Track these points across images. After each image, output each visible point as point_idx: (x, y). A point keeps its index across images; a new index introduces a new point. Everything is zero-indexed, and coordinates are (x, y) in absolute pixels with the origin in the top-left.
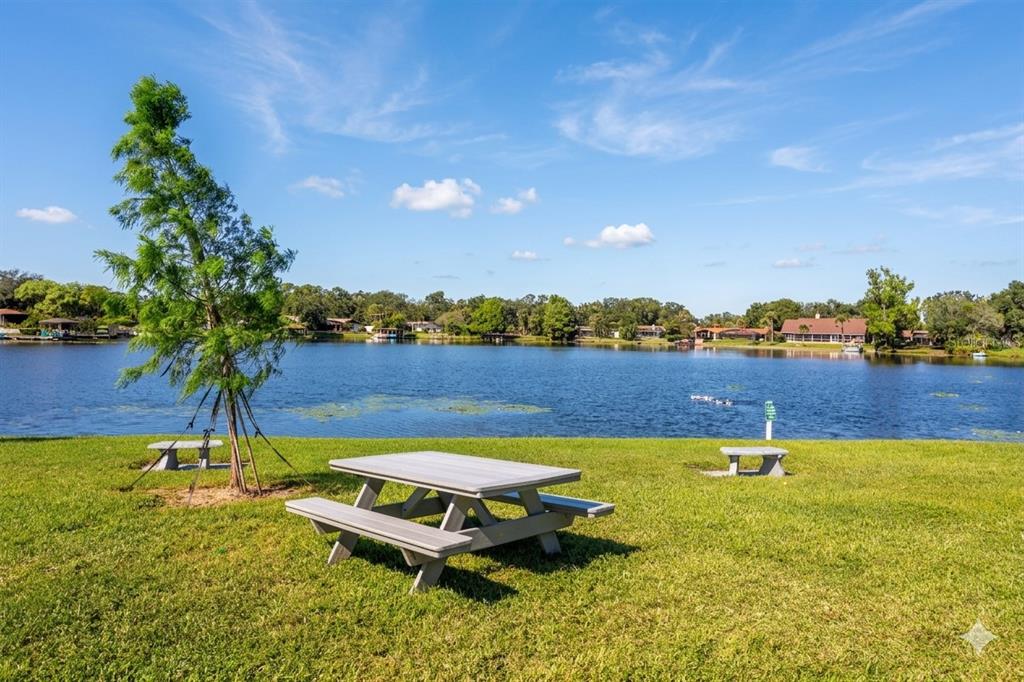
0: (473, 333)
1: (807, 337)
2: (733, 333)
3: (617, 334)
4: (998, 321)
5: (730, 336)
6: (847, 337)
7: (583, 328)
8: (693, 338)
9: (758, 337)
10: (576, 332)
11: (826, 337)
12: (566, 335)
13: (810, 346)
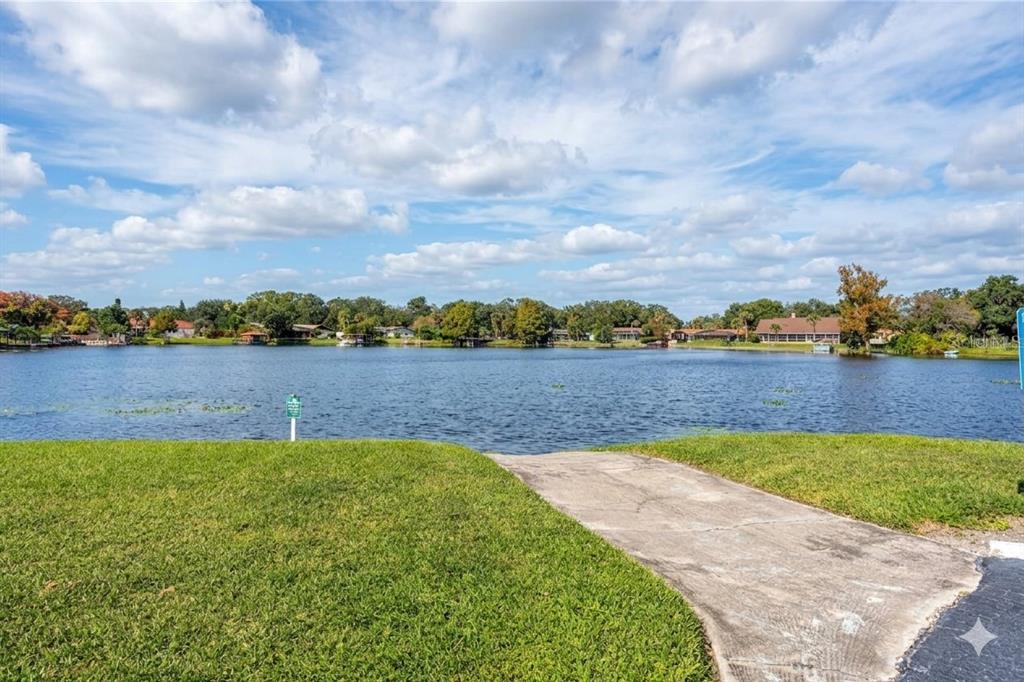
0: (445, 338)
1: (782, 337)
2: (708, 334)
3: (592, 338)
4: (974, 318)
5: (706, 337)
6: (818, 336)
7: (557, 331)
8: (667, 340)
9: (733, 338)
10: (550, 334)
11: (802, 337)
12: (539, 338)
13: (783, 346)
